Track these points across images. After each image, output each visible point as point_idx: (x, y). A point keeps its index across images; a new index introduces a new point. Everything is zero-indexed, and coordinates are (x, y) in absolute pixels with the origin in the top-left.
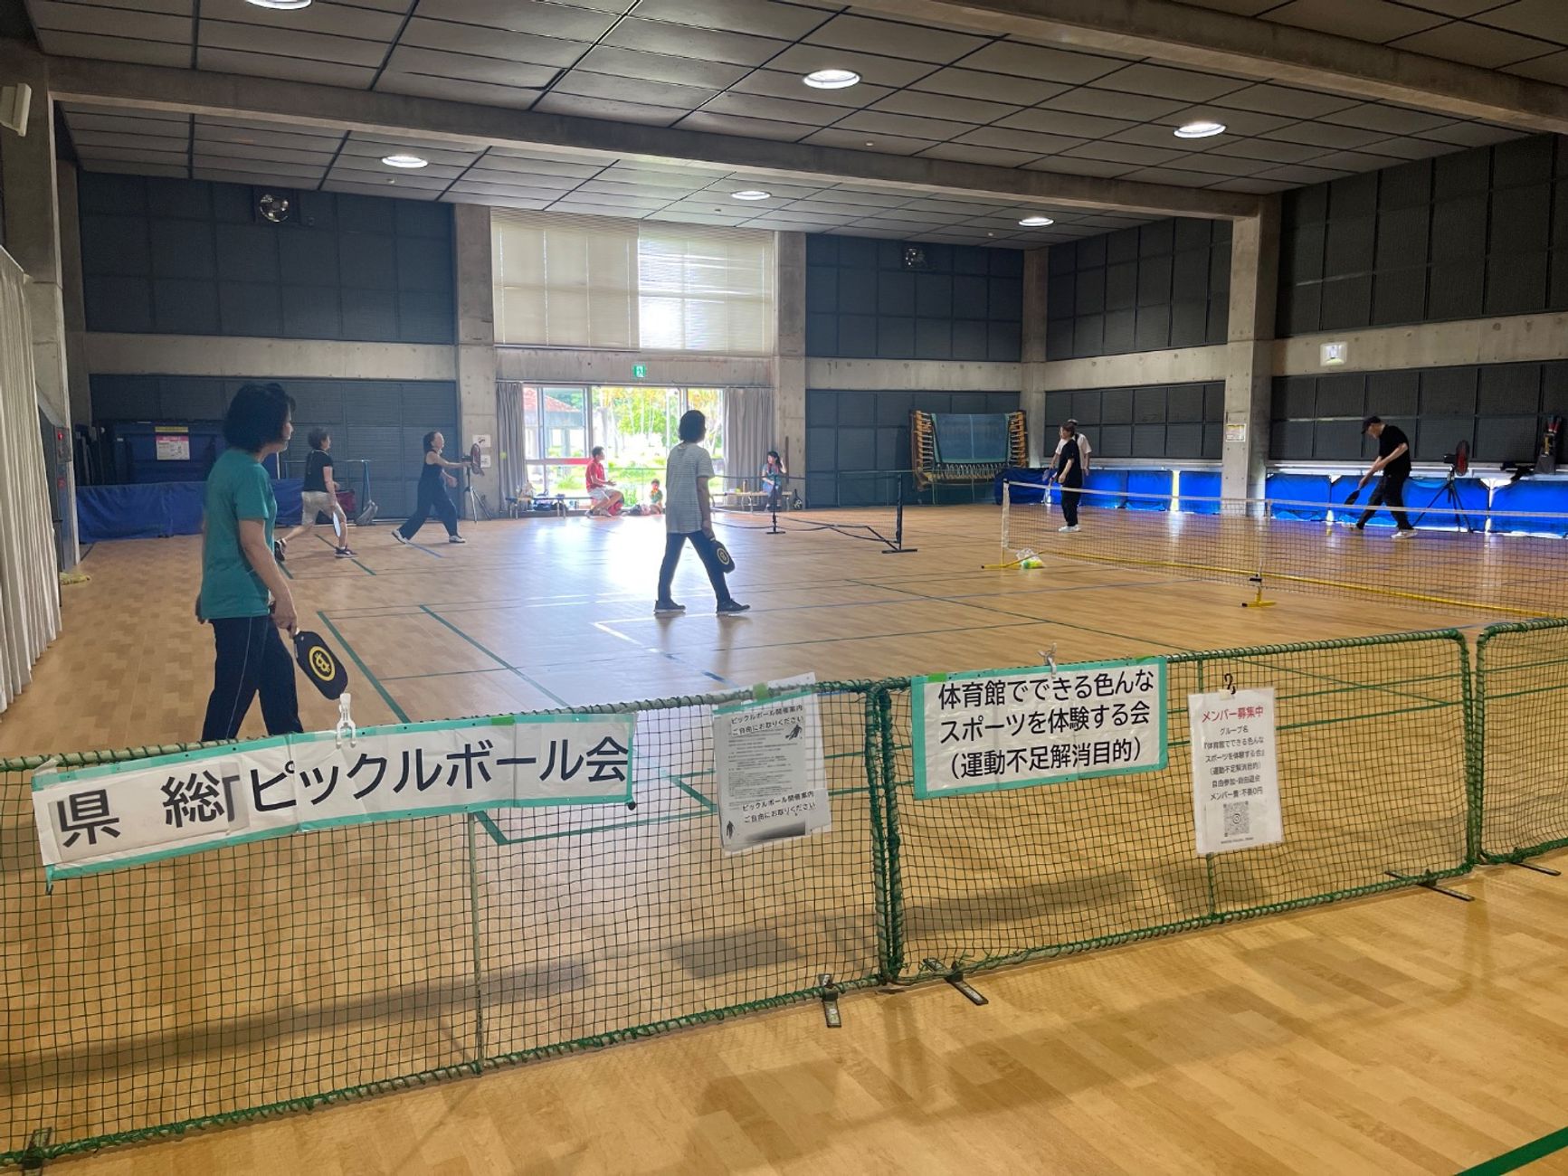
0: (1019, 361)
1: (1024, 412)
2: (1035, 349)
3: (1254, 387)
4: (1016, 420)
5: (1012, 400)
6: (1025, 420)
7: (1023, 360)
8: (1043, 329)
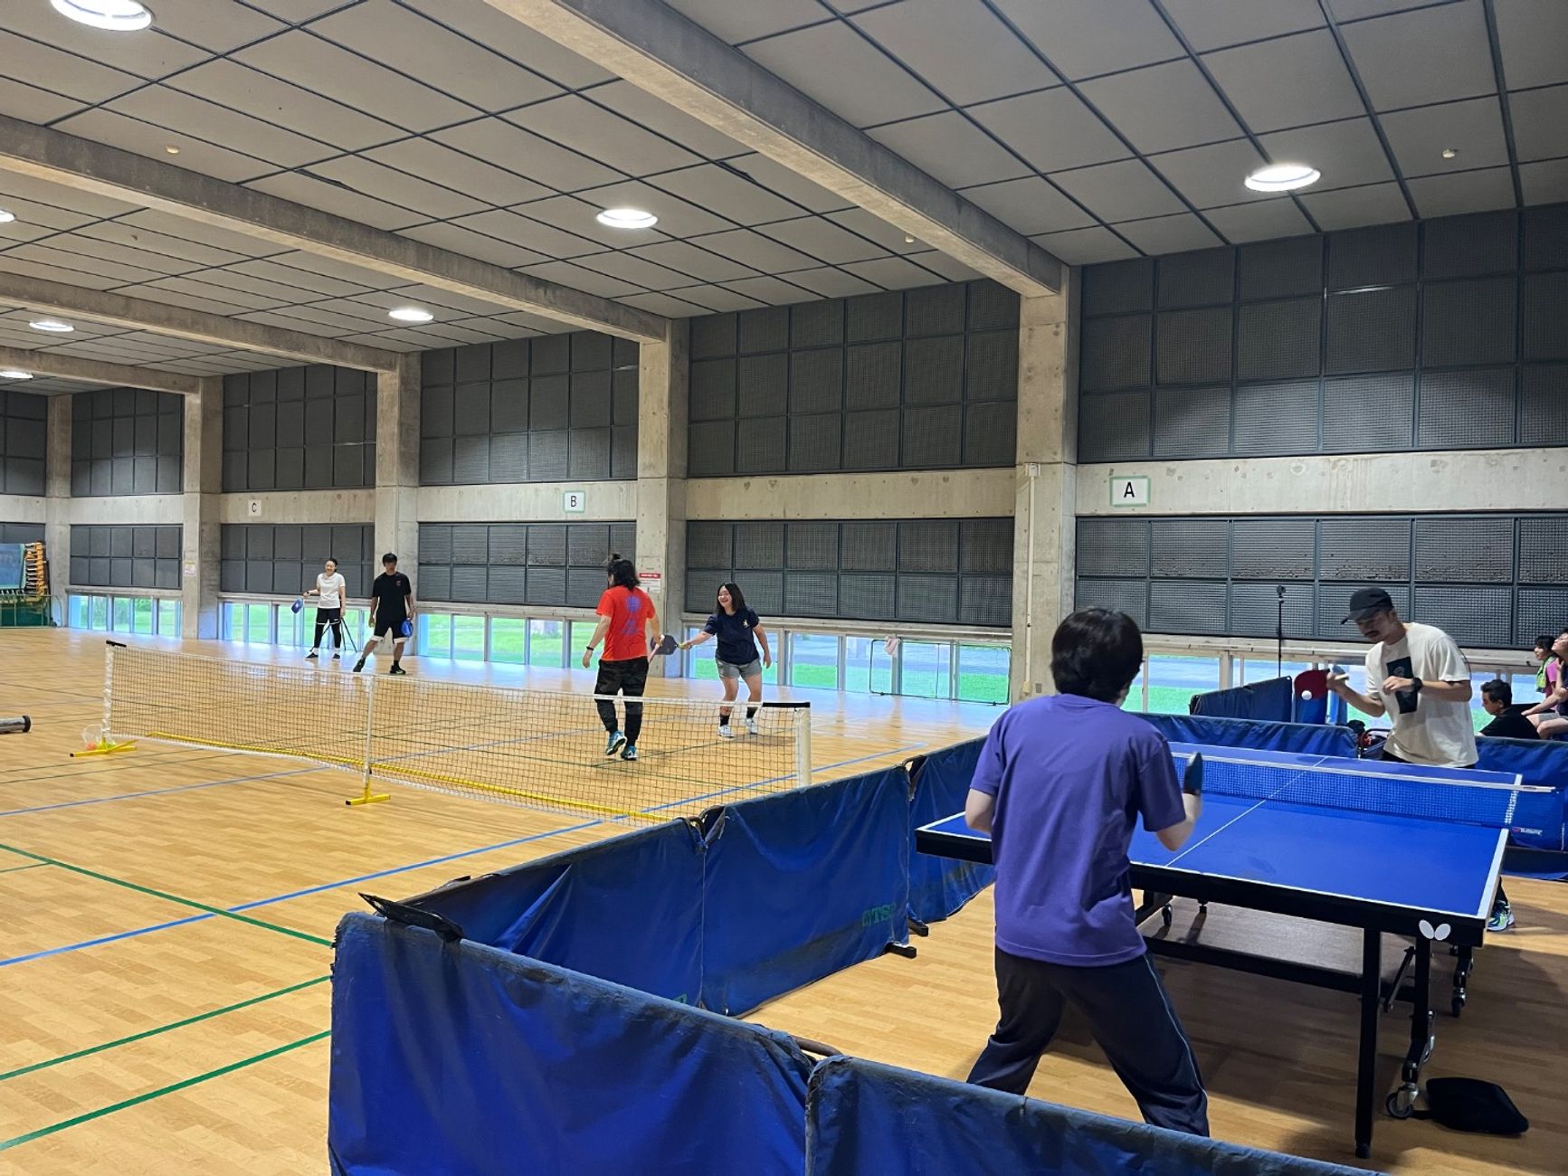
0: (44, 496)
1: (43, 543)
2: (59, 486)
3: (201, 531)
4: (33, 550)
5: (36, 531)
6: (44, 550)
7: (48, 495)
8: (68, 468)
